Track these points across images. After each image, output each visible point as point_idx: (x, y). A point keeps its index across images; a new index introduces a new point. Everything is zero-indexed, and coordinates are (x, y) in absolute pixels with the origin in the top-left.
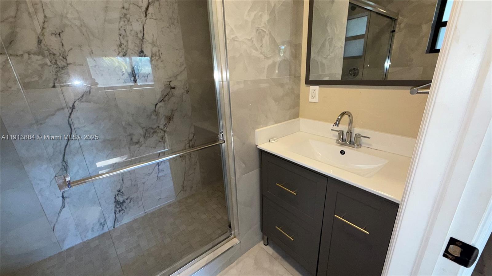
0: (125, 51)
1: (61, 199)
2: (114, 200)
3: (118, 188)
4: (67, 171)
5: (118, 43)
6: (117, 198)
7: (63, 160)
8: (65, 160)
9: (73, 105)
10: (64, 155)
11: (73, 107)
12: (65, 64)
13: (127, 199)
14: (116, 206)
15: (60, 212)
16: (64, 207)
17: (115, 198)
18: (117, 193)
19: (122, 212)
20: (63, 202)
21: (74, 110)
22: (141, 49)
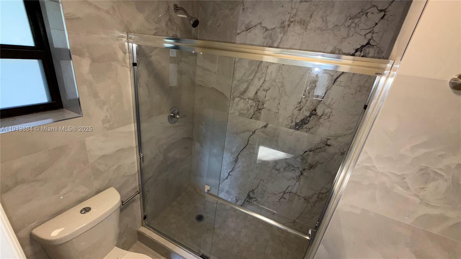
0: (302, 107)
1: (228, 174)
2: (247, 193)
3: (253, 188)
4: (236, 163)
5: (300, 101)
6: (250, 193)
7: (237, 157)
8: (238, 157)
9: (255, 131)
10: (239, 154)
11: (254, 132)
12: (262, 108)
13: (254, 198)
14: (247, 197)
15: (225, 180)
16: (227, 179)
17: (249, 192)
18: (251, 190)
19: (249, 202)
20: (228, 176)
21: (254, 134)
22: (315, 108)
